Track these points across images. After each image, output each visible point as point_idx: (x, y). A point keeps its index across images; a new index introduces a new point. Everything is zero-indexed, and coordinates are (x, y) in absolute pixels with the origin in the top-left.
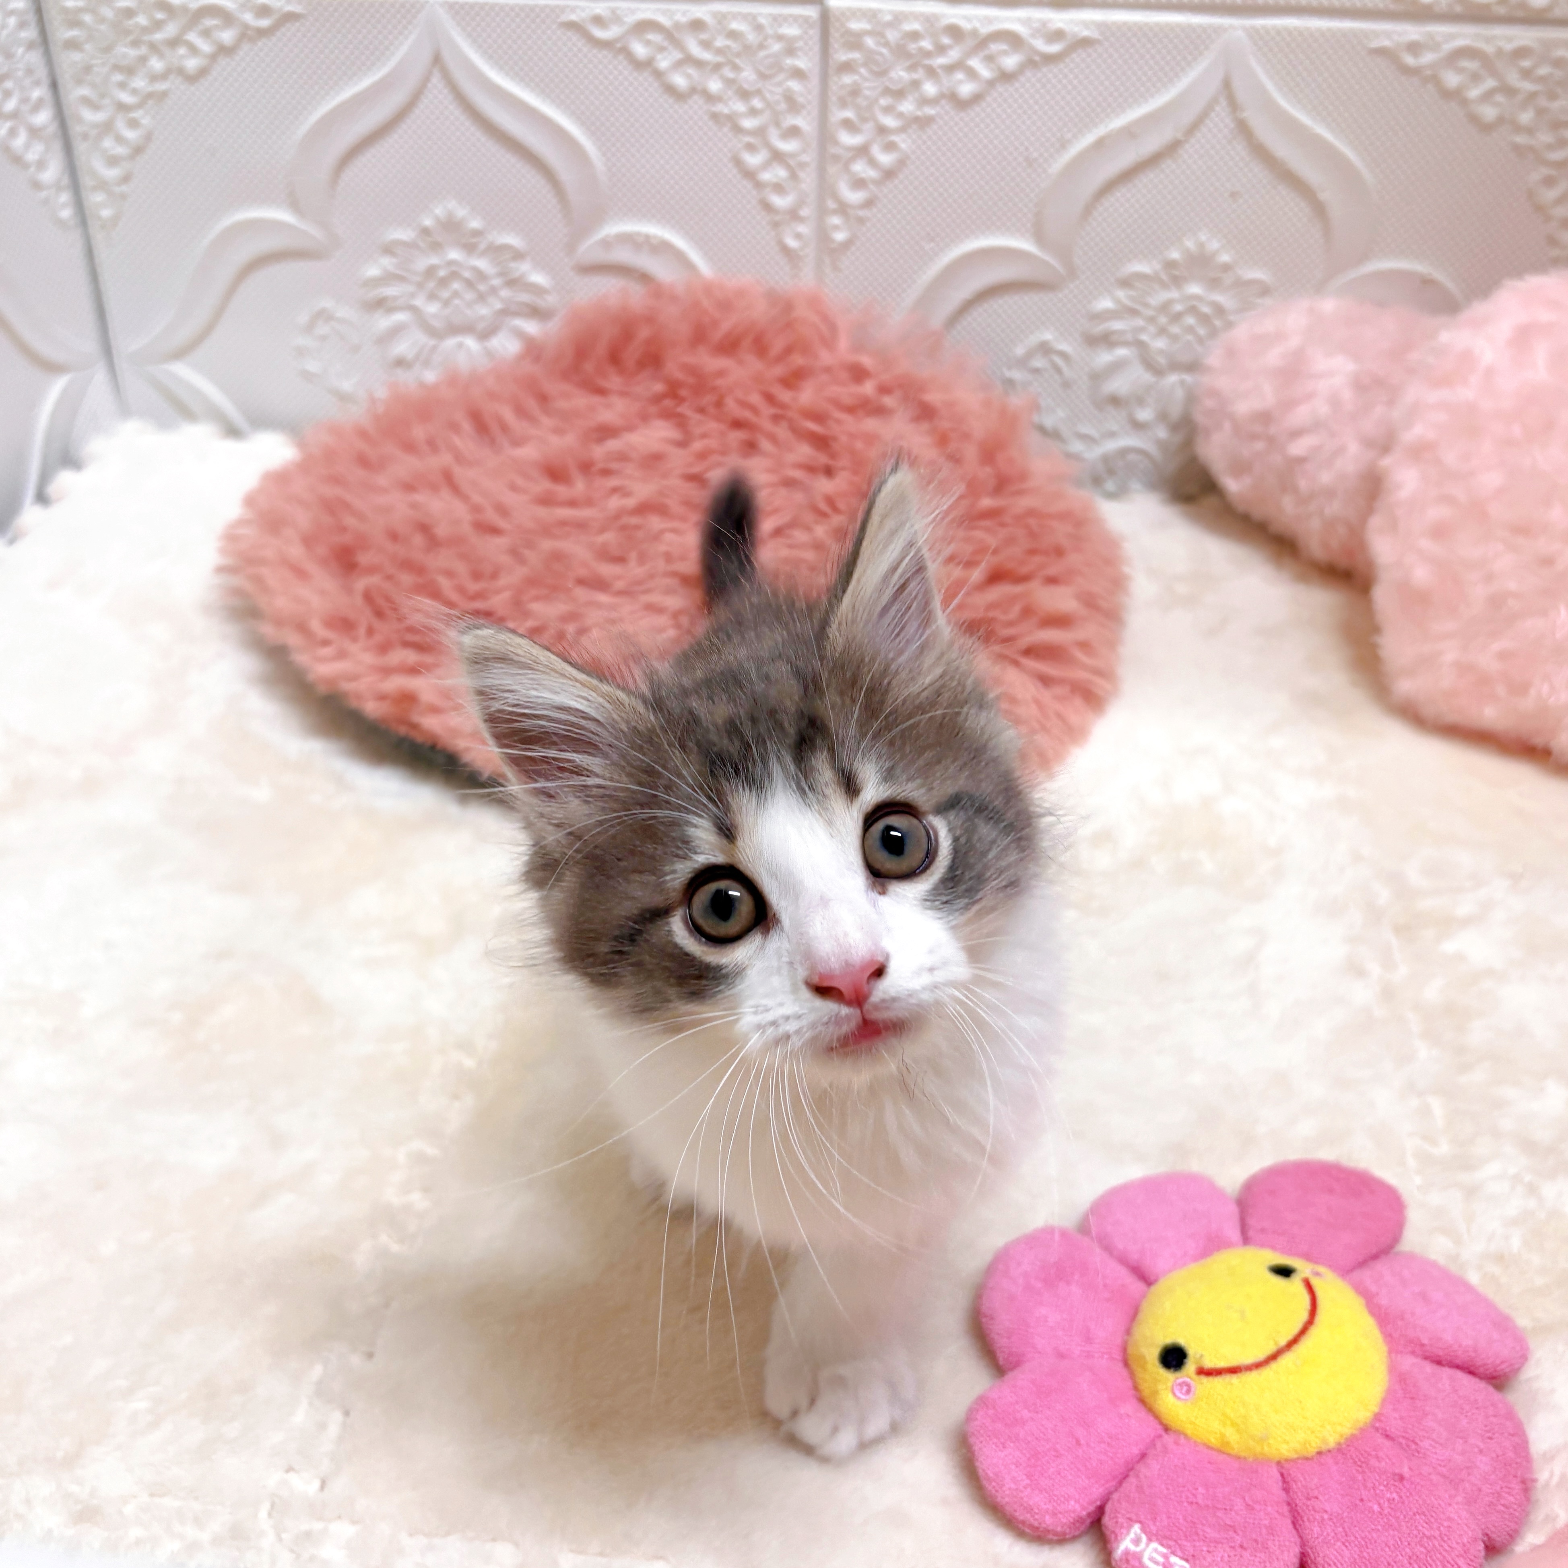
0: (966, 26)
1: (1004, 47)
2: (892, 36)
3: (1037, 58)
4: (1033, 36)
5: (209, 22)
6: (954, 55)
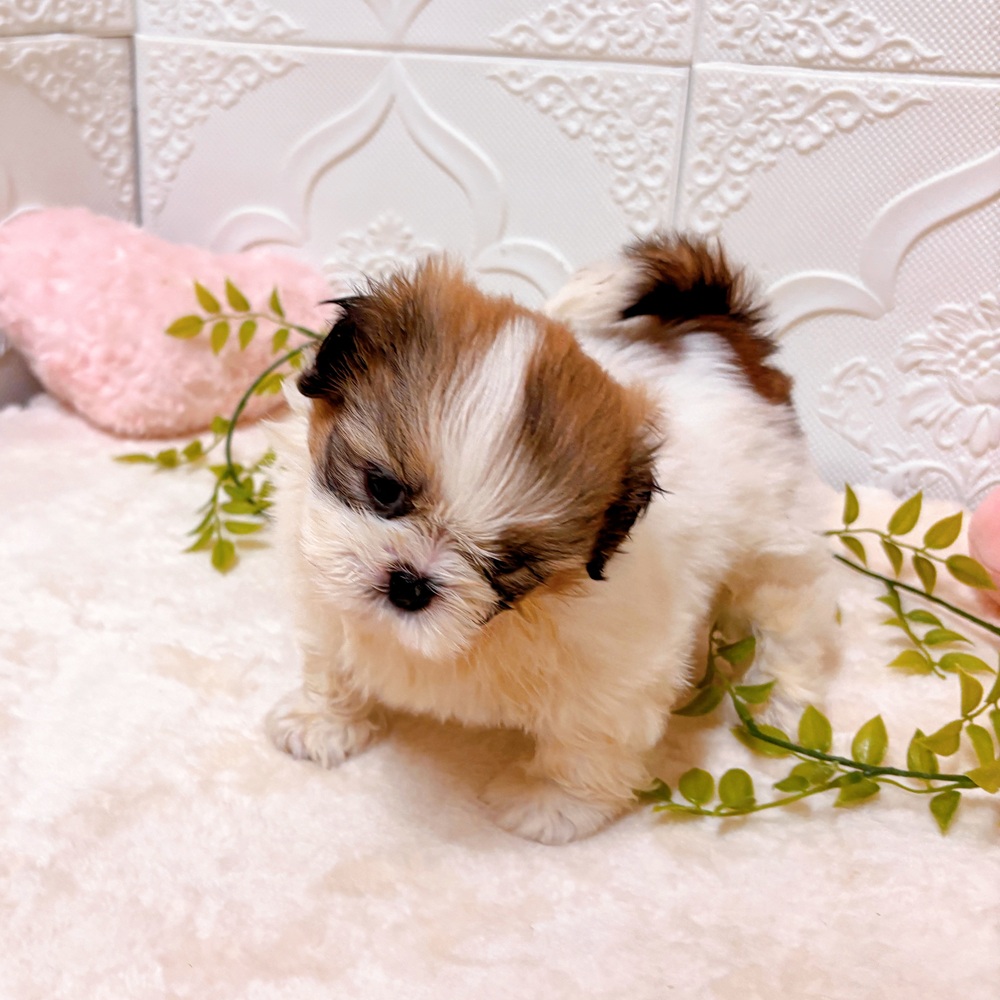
0: (811, 87)
1: (842, 104)
2: (746, 95)
3: (870, 115)
4: (870, 97)
5: (241, 67)
6: (797, 112)
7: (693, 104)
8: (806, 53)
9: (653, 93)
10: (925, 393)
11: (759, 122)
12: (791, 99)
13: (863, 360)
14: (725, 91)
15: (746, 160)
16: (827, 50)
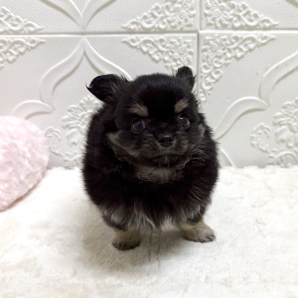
7: (200, 45)
8: (237, 25)
9: (185, 43)
10: (282, 131)
11: (224, 49)
12: (233, 41)
13: (263, 124)
14: (211, 40)
15: (220, 63)
16: (243, 24)
